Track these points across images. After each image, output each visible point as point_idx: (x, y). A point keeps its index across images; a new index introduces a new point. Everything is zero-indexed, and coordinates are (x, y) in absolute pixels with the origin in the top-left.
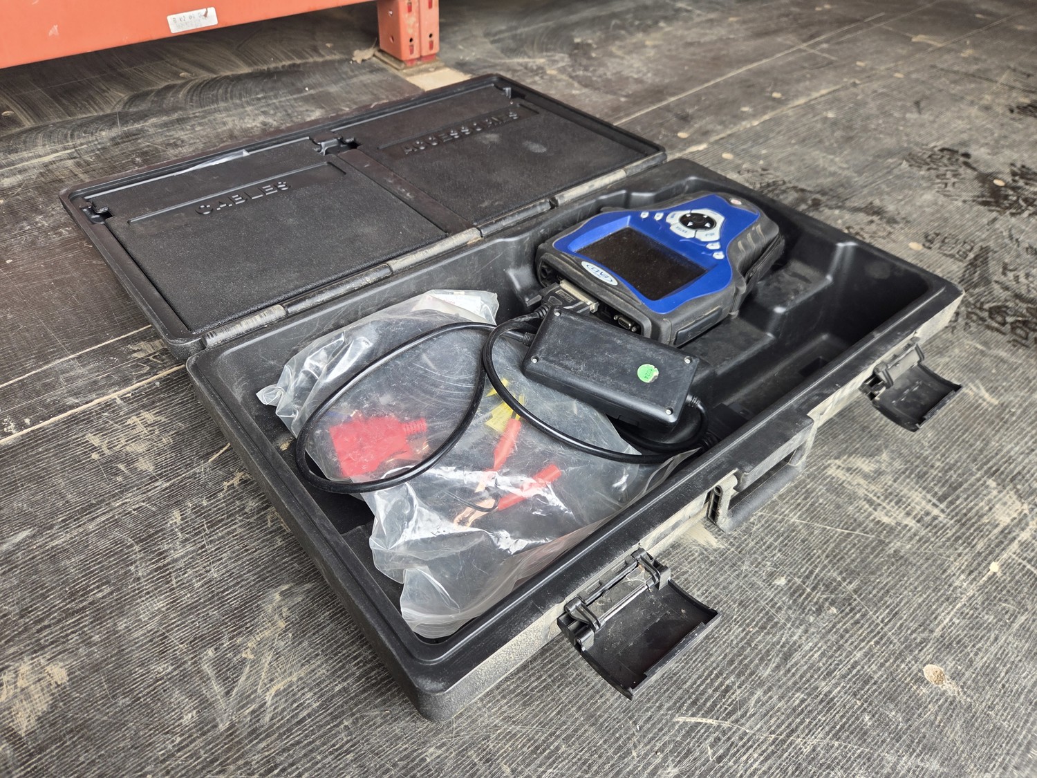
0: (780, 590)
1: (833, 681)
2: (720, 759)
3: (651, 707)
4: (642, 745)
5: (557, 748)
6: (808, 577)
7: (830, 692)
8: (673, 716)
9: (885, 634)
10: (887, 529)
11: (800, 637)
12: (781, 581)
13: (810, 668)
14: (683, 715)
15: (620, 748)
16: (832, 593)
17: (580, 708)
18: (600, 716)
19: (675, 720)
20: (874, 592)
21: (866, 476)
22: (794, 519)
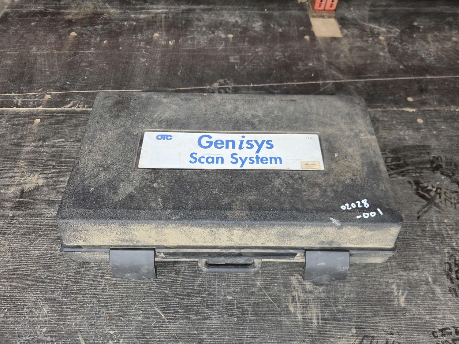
0: (226, 300)
1: (210, 337)
2: (155, 327)
3: (152, 299)
4: (140, 306)
5: (120, 288)
6: (240, 303)
7: (205, 339)
8: (155, 306)
9: (243, 340)
11: (215, 318)
12: (230, 298)
13: (208, 328)
14: (158, 308)
15: (134, 301)
16: (242, 314)
17: (135, 283)
18: (138, 290)
20: (257, 326)
22: (258, 283)
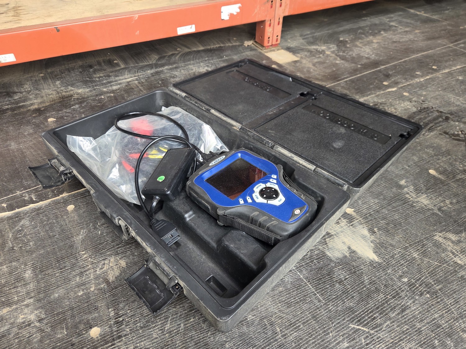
0: (404, 283)
1: (423, 324)
2: (367, 344)
3: (340, 319)
4: (334, 332)
5: (299, 326)
6: (418, 280)
7: (421, 328)
8: (349, 324)
9: (451, 309)
10: (460, 266)
11: (411, 304)
12: (406, 280)
13: (413, 317)
14: (354, 324)
15: (325, 331)
16: (428, 288)
17: (310, 313)
18: (318, 318)
19: (350, 326)
20: (449, 291)
21: (453, 242)
22: (415, 255)
